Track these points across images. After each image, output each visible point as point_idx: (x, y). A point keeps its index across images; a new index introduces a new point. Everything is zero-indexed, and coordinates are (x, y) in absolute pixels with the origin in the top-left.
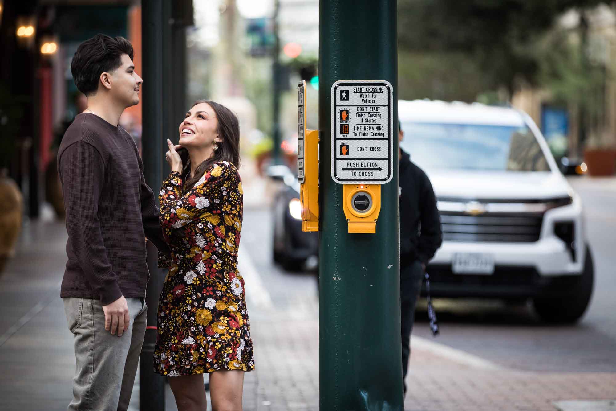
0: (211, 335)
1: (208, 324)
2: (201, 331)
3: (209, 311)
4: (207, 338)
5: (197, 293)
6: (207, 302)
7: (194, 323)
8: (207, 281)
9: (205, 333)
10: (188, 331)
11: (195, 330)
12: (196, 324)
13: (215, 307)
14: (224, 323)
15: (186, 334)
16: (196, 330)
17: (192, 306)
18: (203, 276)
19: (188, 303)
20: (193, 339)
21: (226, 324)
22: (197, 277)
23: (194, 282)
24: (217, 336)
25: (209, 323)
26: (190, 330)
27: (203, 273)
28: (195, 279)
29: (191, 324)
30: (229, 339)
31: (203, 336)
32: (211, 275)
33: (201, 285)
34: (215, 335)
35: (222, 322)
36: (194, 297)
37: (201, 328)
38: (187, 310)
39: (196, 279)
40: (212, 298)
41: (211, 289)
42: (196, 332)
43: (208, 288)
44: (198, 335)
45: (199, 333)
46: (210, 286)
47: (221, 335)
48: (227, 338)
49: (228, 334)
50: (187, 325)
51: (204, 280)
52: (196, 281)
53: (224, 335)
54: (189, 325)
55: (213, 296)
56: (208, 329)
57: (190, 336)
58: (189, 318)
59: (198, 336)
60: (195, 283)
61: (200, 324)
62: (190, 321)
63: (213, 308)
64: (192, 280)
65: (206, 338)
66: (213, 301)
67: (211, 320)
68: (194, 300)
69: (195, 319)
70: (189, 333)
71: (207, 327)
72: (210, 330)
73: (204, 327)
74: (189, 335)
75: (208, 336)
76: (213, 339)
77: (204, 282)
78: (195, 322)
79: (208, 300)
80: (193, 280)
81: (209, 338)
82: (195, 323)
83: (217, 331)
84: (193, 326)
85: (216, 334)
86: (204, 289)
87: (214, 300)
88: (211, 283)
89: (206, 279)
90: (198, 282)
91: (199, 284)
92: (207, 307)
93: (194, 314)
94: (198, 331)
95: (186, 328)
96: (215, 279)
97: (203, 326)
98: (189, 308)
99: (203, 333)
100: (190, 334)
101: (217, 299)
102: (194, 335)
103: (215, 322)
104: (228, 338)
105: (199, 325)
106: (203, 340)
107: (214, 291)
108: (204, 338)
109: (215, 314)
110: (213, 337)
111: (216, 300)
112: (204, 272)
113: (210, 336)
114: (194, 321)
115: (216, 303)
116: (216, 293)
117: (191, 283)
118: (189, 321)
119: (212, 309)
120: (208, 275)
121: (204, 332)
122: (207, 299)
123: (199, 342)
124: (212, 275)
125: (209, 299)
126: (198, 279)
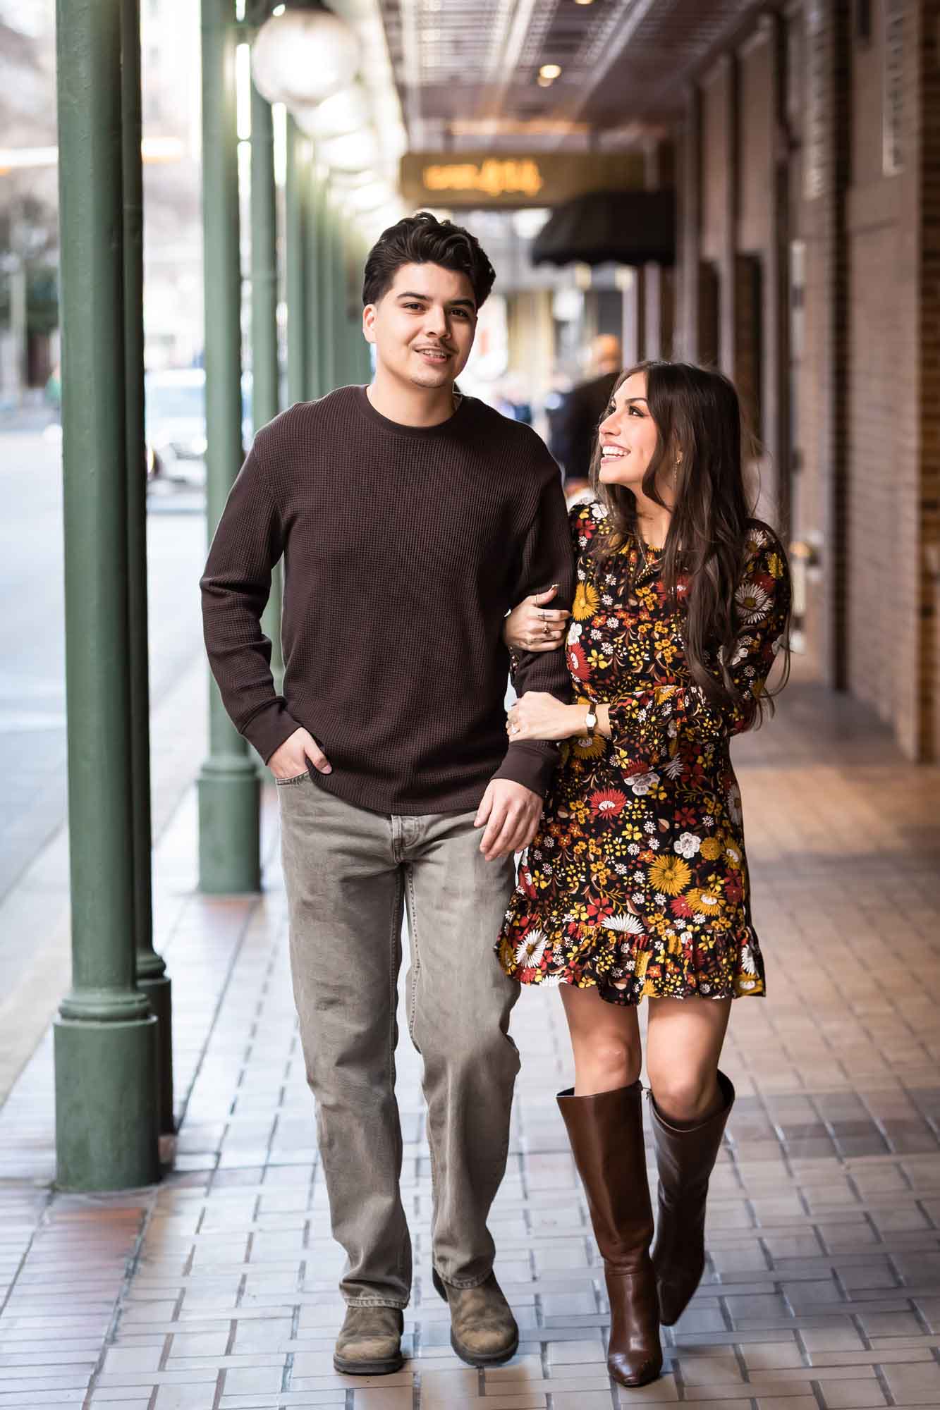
0: (684, 917)
1: (680, 892)
2: (660, 906)
3: (685, 862)
4: (675, 921)
5: (660, 820)
6: (679, 840)
7: (643, 886)
8: (685, 794)
9: (669, 910)
10: (625, 902)
11: (644, 903)
12: (648, 889)
13: (699, 852)
14: (714, 890)
15: (618, 907)
16: (647, 904)
17: (643, 847)
18: (676, 783)
19: (629, 838)
20: (638, 923)
21: (720, 892)
22: (660, 784)
23: (650, 793)
24: (700, 919)
25: (681, 890)
26: (630, 899)
27: (677, 776)
28: (655, 787)
29: (636, 888)
30: (728, 929)
31: (665, 918)
32: (692, 782)
33: (669, 801)
34: (695, 917)
35: (712, 889)
36: (650, 827)
37: (660, 899)
38: (628, 853)
39: (659, 786)
40: (693, 832)
41: (692, 811)
42: (648, 907)
43: (685, 810)
44: (651, 913)
45: (655, 910)
46: (690, 805)
47: (710, 919)
48: (723, 925)
49: (725, 917)
50: (624, 889)
51: (677, 792)
52: (658, 792)
53: (716, 918)
54: (629, 889)
55: (696, 828)
56: (678, 902)
57: (631, 915)
58: (631, 873)
59: (651, 917)
60: (654, 797)
61: (660, 889)
62: (633, 881)
63: (693, 856)
64: (648, 789)
65: (672, 923)
66: (695, 840)
67: (688, 883)
68: (649, 834)
69: (647, 876)
70: (626, 907)
71: (674, 898)
72: (683, 905)
73: (670, 898)
74: (627, 912)
75: (677, 918)
76: (690, 927)
77: (676, 796)
78: (646, 885)
79: (684, 836)
80: (651, 789)
81: (680, 924)
82: (648, 886)
83: (698, 909)
84: (641, 893)
85: (696, 914)
86: (677, 813)
87: (698, 838)
88: (693, 800)
89: (682, 790)
90: (663, 796)
91: (665, 799)
92: (679, 852)
93: (645, 867)
94: (653, 905)
95: (618, 894)
96: (701, 789)
97: (666, 895)
98: (633, 849)
99: (665, 910)
100: (630, 910)
101: (703, 834)
102: (640, 913)
103: (697, 887)
104: (726, 926)
105: (659, 891)
106: (663, 926)
107: (699, 817)
108: (668, 922)
109: (697, 869)
110: (689, 921)
111: (700, 838)
112: (679, 774)
113: (681, 918)
114: (646, 882)
115: (701, 843)
116: (703, 821)
117: (644, 793)
118: (630, 879)
119: (691, 858)
120: (685, 780)
121: (667, 908)
122: (682, 835)
123: (652, 930)
124: (695, 780)
125: (686, 836)
126: (662, 788)
